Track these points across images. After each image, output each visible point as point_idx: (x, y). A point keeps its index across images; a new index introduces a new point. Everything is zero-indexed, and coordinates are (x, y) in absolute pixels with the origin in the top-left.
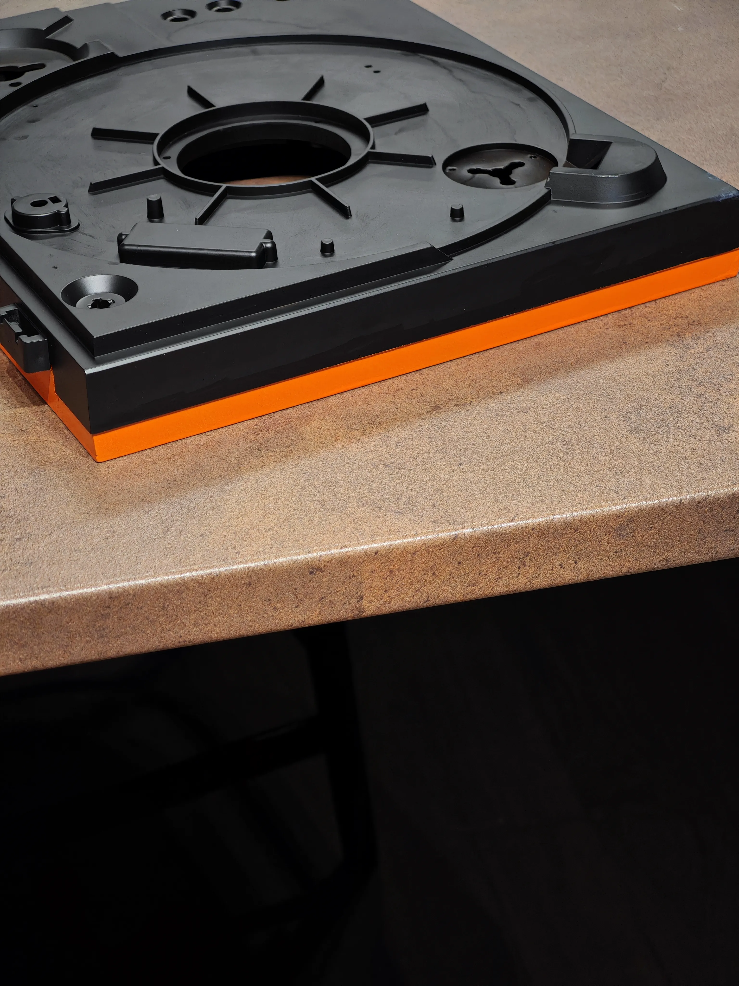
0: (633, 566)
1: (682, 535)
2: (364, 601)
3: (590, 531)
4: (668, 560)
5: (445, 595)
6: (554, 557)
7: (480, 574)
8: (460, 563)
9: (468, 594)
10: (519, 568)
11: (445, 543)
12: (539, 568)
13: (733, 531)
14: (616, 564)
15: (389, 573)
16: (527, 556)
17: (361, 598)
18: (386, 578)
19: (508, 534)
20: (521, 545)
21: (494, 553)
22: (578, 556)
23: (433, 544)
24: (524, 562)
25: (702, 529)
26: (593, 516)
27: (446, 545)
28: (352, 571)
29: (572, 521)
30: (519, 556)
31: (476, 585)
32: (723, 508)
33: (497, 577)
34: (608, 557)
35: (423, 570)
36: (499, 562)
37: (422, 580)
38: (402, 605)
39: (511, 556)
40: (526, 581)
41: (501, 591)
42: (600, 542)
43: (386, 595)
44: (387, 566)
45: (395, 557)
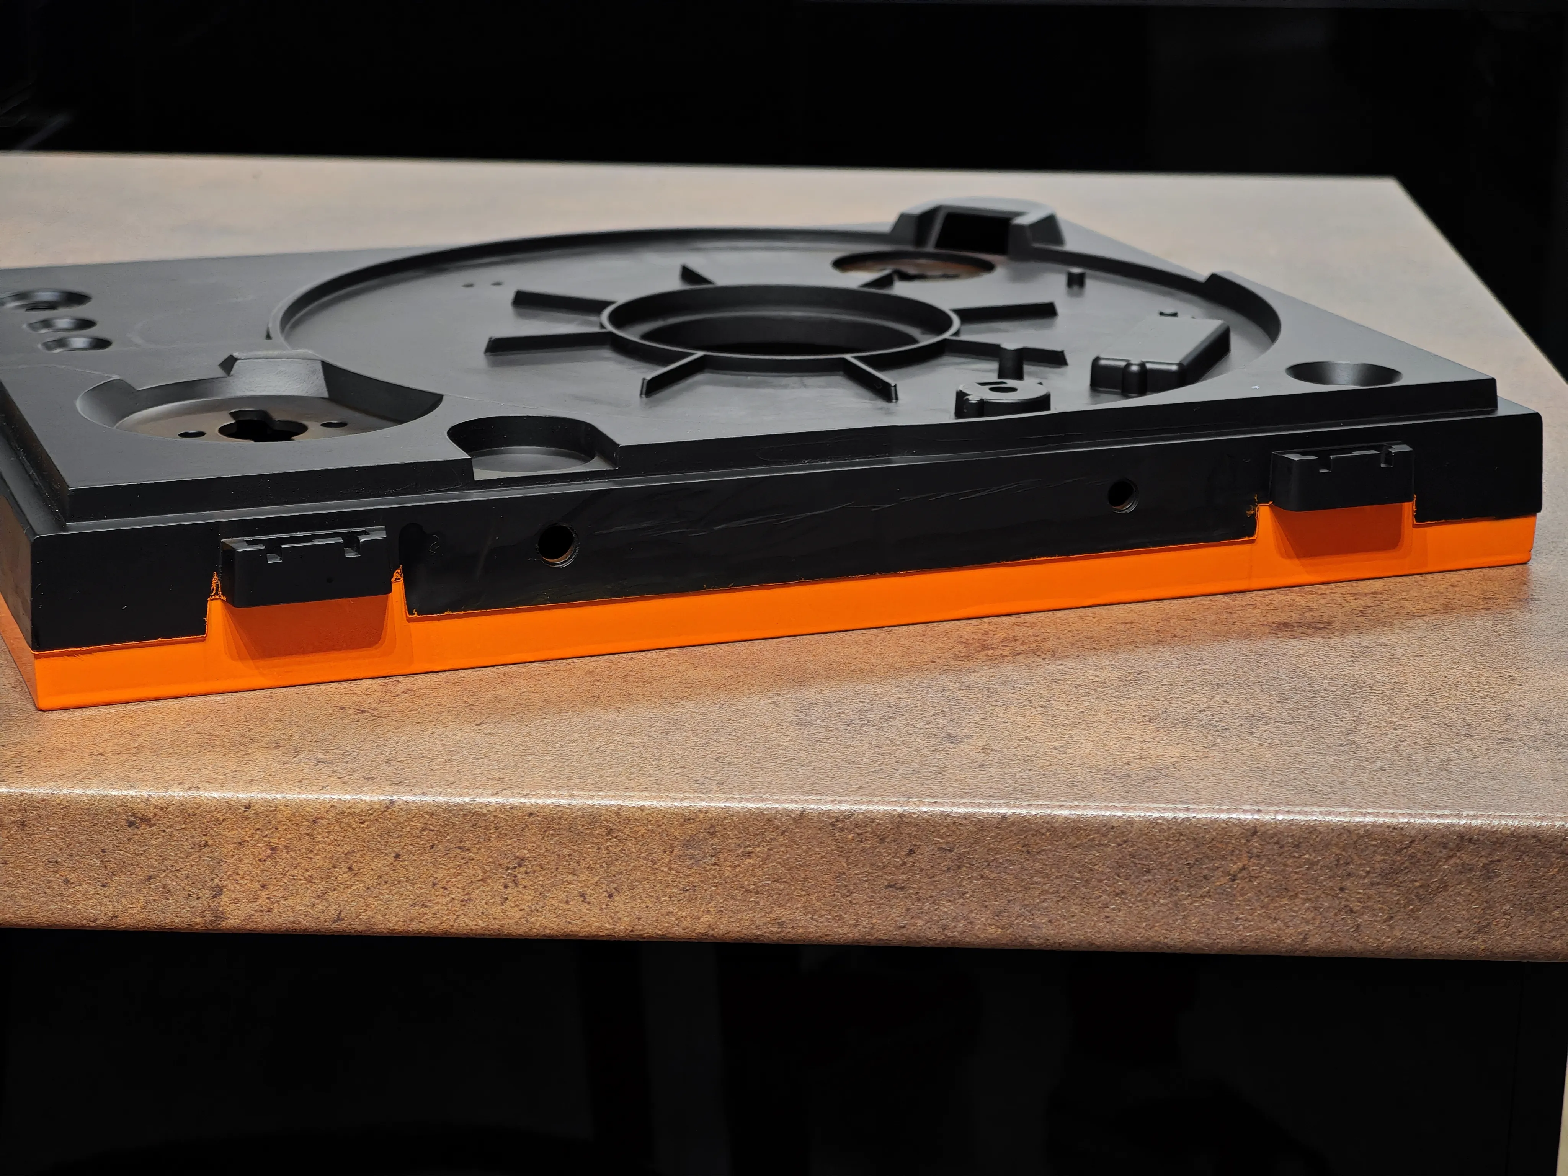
0: (716, 923)
1: (806, 879)
2: (225, 899)
3: (635, 838)
4: (781, 925)
5: (369, 913)
6: (570, 878)
7: (434, 884)
8: (397, 856)
9: (412, 920)
10: (506, 887)
11: (370, 812)
12: (544, 895)
13: (902, 888)
14: (684, 914)
15: (269, 852)
16: (520, 866)
17: (218, 891)
18: (265, 861)
19: (485, 815)
20: (509, 842)
21: (460, 848)
22: (615, 885)
23: (349, 811)
24: (516, 876)
25: (844, 873)
26: (642, 810)
27: (372, 817)
28: (204, 835)
29: (603, 813)
30: (505, 862)
31: (427, 906)
32: (882, 840)
33: (466, 897)
34: (670, 897)
35: (332, 858)
36: (469, 868)
37: (329, 877)
38: (292, 919)
39: (490, 859)
40: (519, 914)
41: (474, 928)
42: (655, 864)
43: (264, 894)
44: (266, 836)
45: (279, 822)
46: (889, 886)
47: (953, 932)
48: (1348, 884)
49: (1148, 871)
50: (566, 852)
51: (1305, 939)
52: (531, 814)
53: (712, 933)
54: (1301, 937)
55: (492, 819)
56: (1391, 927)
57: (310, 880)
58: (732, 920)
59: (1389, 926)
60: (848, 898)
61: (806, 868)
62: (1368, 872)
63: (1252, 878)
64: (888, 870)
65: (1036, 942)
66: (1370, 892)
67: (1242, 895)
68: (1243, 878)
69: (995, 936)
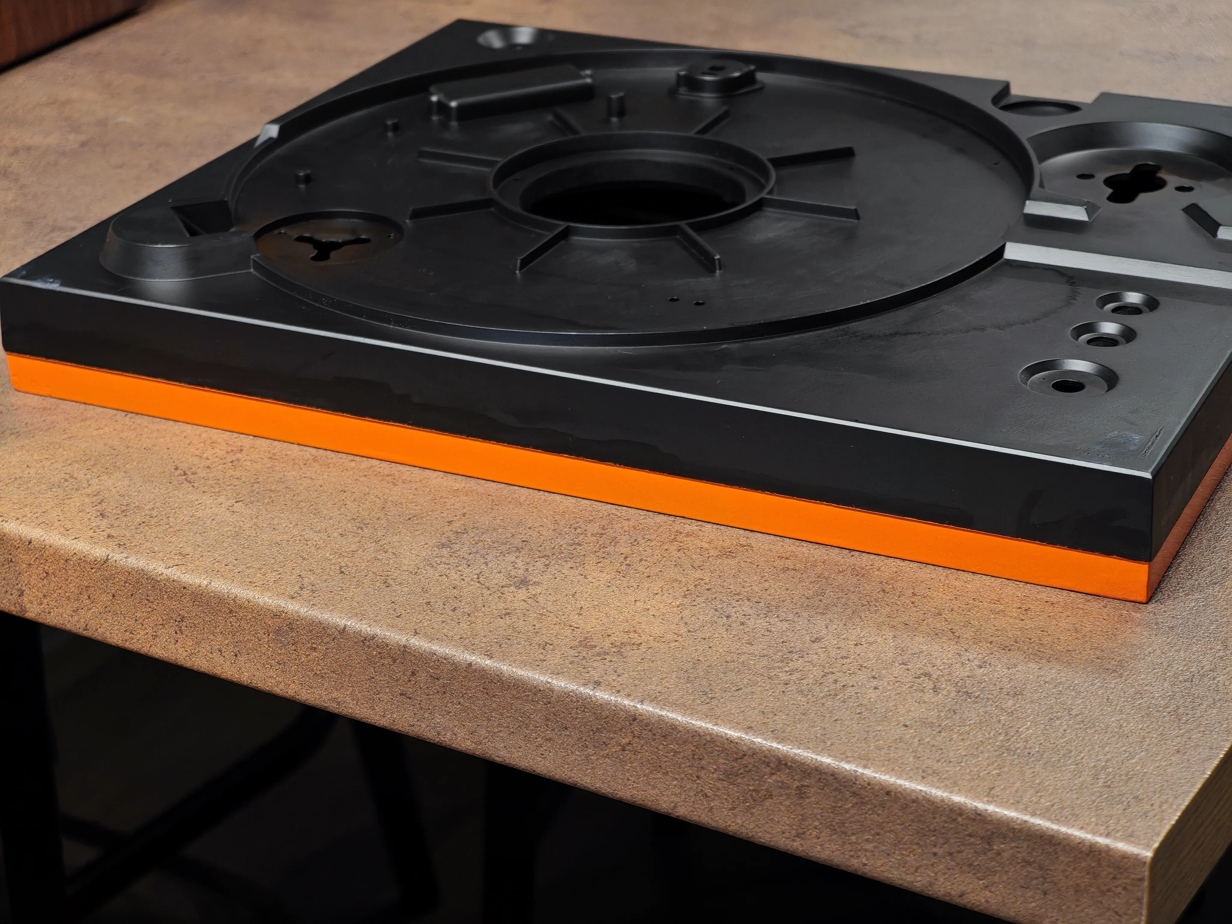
0: (299, 691)
1: (350, 675)
2: (25, 599)
3: (246, 620)
4: (338, 703)
6: (211, 637)
7: (136, 620)
8: (114, 596)
9: (126, 641)
10: (176, 633)
11: (96, 563)
12: (198, 643)
13: (410, 698)
14: (280, 680)
15: (45, 575)
16: (182, 621)
17: (21, 593)
18: (43, 579)
19: (159, 581)
20: (174, 603)
21: (147, 600)
22: (238, 649)
23: (83, 559)
24: (181, 627)
25: (373, 678)
26: (249, 602)
27: (97, 566)
28: (9, 554)
29: (226, 597)
30: (174, 616)
31: (133, 634)
32: (394, 661)
33: (154, 634)
34: (271, 665)
35: (78, 587)
36: (154, 614)
37: (78, 600)
38: (62, 622)
39: (165, 612)
40: (185, 654)
41: (161, 655)
42: (260, 640)
43: (45, 601)
44: (42, 564)
45: (48, 556)
46: (401, 695)
47: (444, 738)
48: (702, 774)
49: (566, 729)
50: (207, 619)
51: (675, 807)
52: (185, 588)
53: (297, 697)
54: (673, 805)
55: (163, 585)
56: (735, 816)
57: (68, 598)
58: (308, 691)
59: (732, 813)
60: (378, 696)
61: (350, 668)
62: (715, 769)
63: (636, 753)
64: (400, 682)
65: (497, 759)
66: (719, 785)
67: (631, 763)
68: (629, 750)
69: (470, 748)
